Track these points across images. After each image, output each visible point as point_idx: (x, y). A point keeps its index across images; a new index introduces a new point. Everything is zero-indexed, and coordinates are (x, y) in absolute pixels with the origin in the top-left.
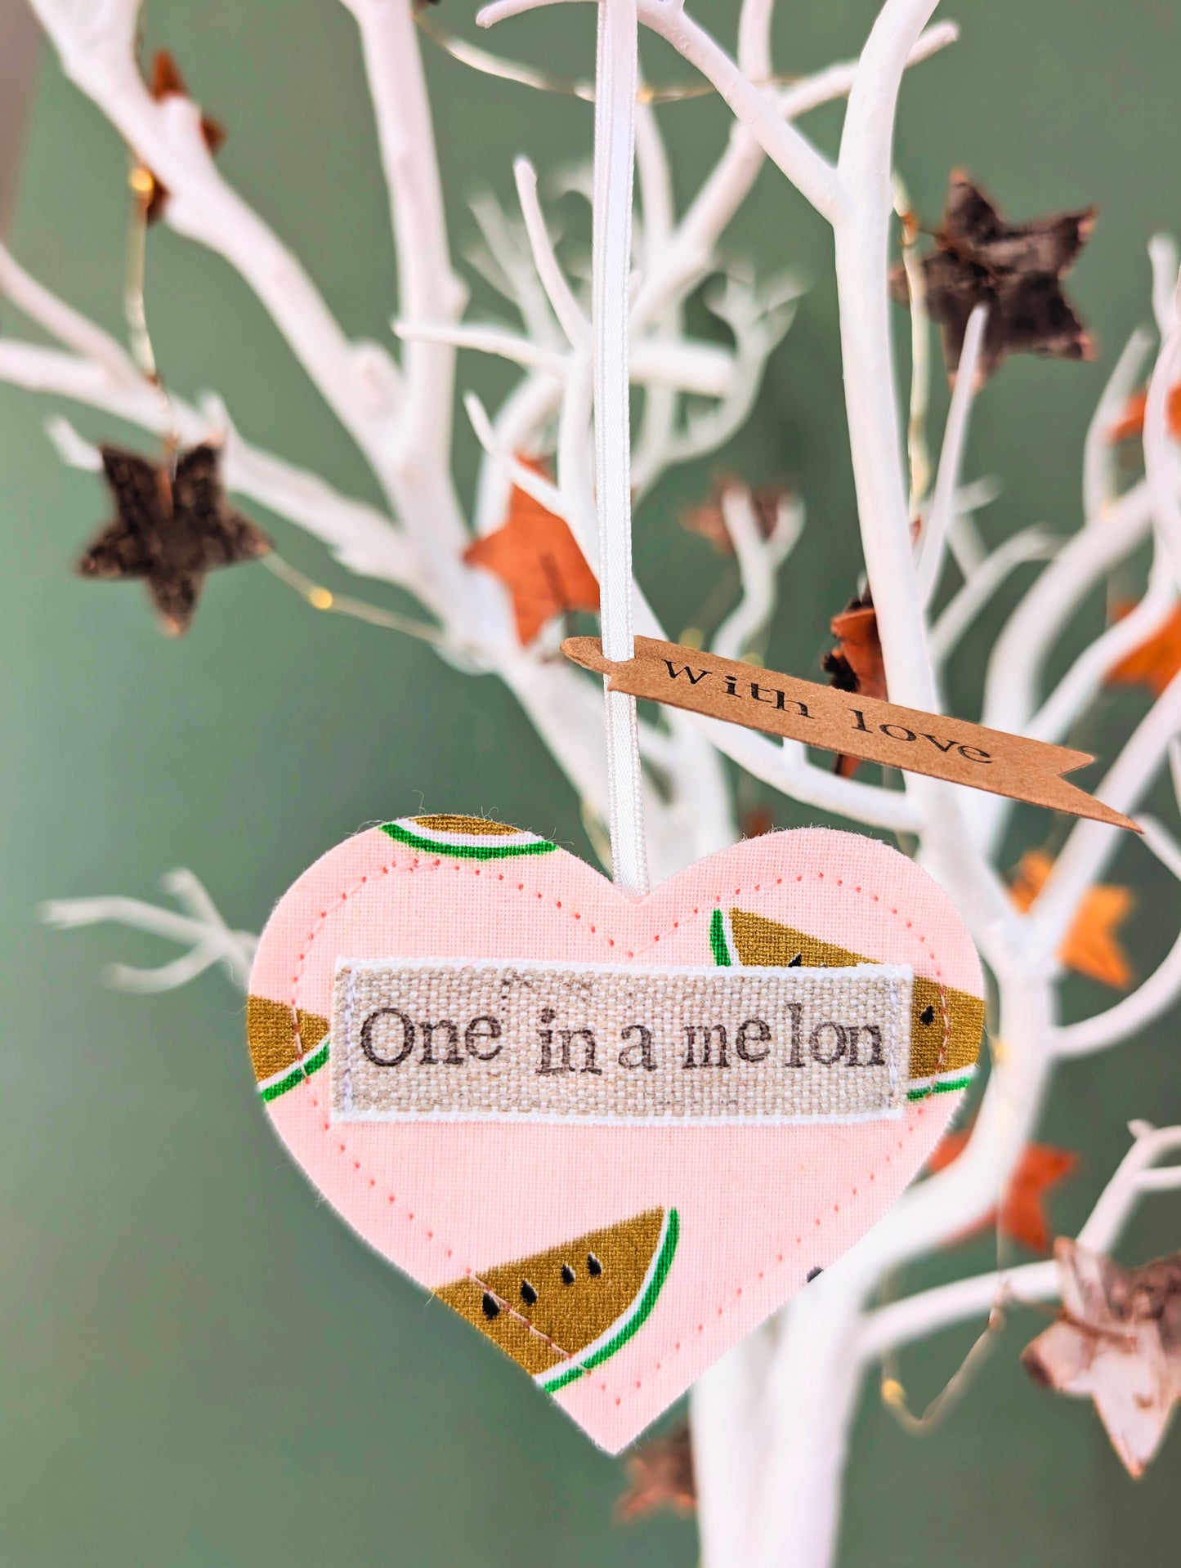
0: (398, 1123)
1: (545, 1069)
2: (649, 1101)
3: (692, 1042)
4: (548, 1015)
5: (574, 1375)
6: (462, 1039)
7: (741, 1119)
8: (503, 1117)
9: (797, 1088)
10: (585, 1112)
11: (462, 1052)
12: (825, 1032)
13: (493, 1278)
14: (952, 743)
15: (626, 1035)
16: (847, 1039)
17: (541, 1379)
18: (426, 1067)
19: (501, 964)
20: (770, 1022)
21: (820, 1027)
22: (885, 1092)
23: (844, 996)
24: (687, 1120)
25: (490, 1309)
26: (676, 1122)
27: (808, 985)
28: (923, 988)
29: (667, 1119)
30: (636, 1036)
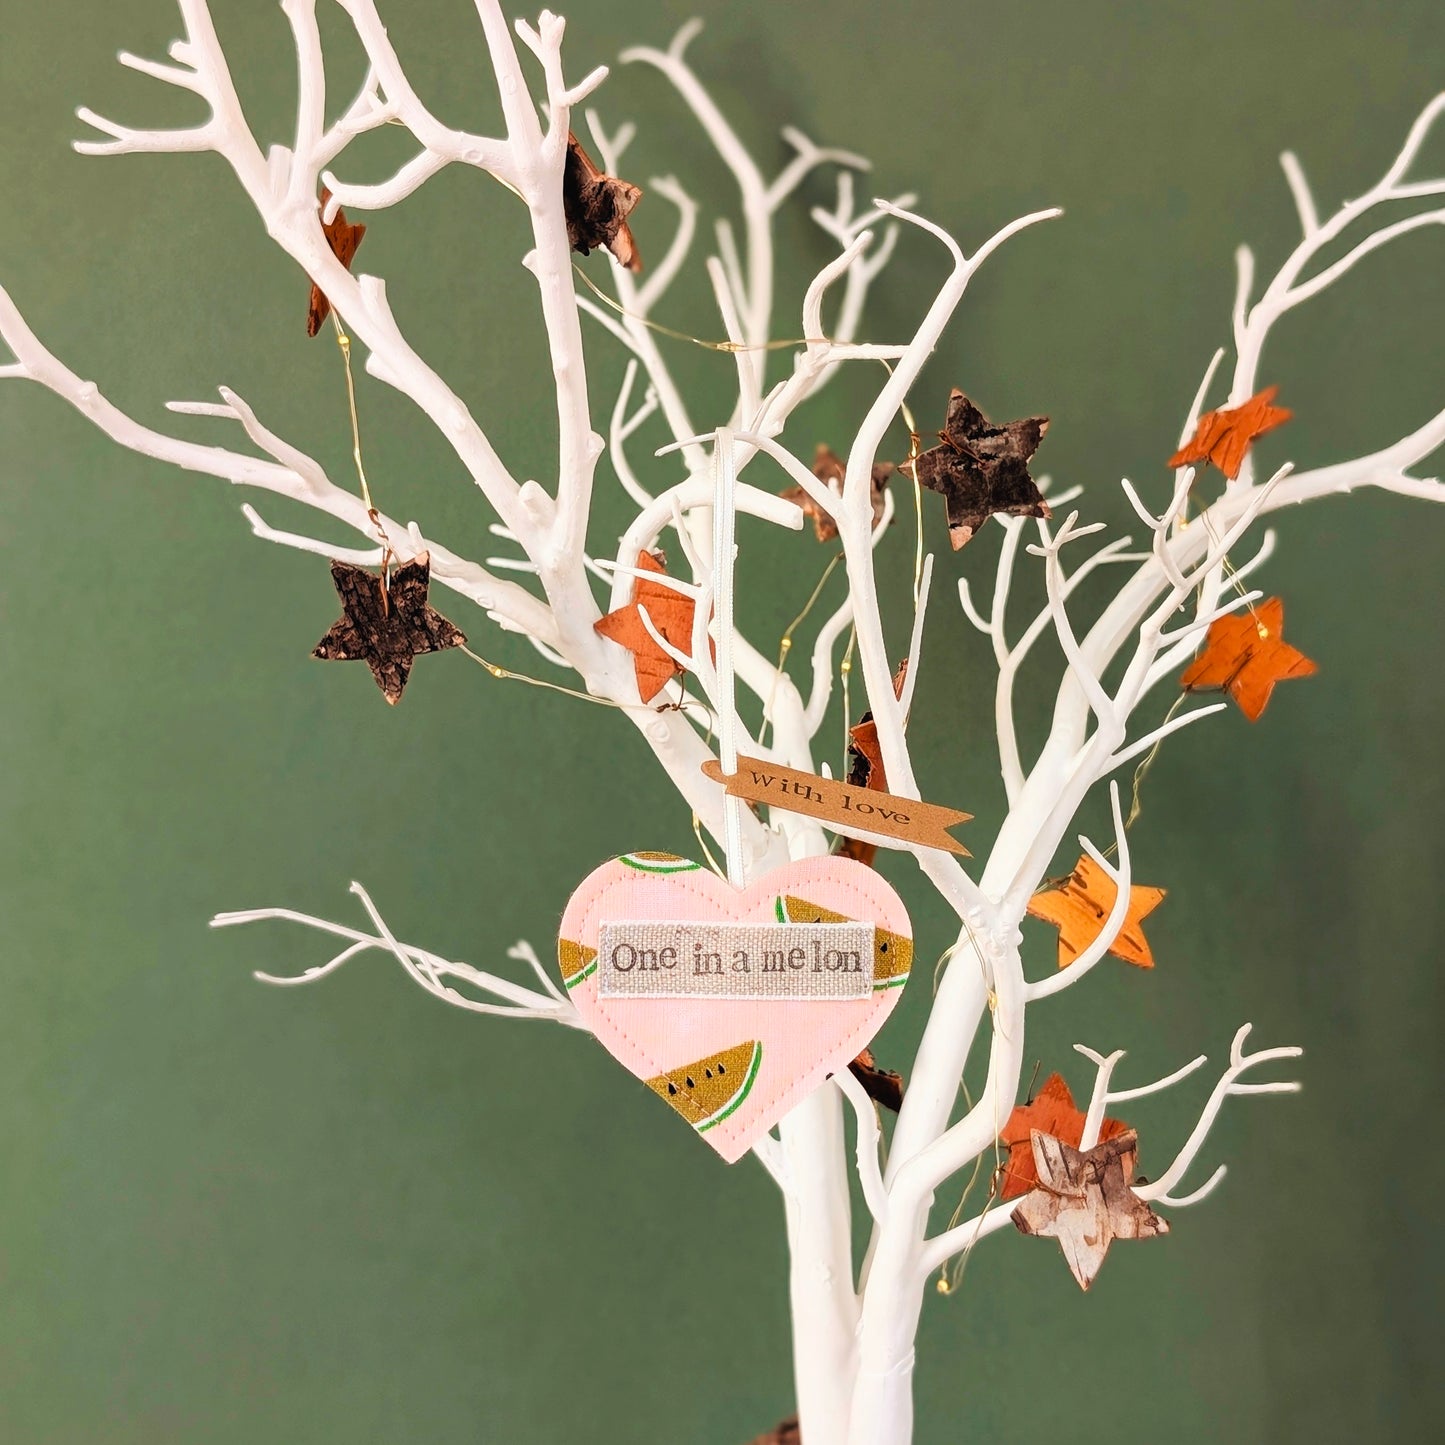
0: (629, 998)
1: (697, 972)
2: (747, 987)
3: (766, 959)
4: (698, 947)
5: (712, 1124)
6: (658, 958)
7: (791, 997)
8: (678, 996)
9: (818, 982)
10: (716, 993)
11: (658, 965)
12: (831, 955)
13: (672, 1075)
14: (892, 813)
15: (735, 956)
16: (842, 958)
17: (696, 1126)
18: (641, 972)
19: (676, 923)
20: (804, 950)
21: (829, 952)
22: (863, 985)
23: (841, 937)
24: (765, 997)
25: (672, 1090)
26: (760, 997)
27: (823, 932)
28: (879, 932)
29: (755, 996)
30: (740, 956)
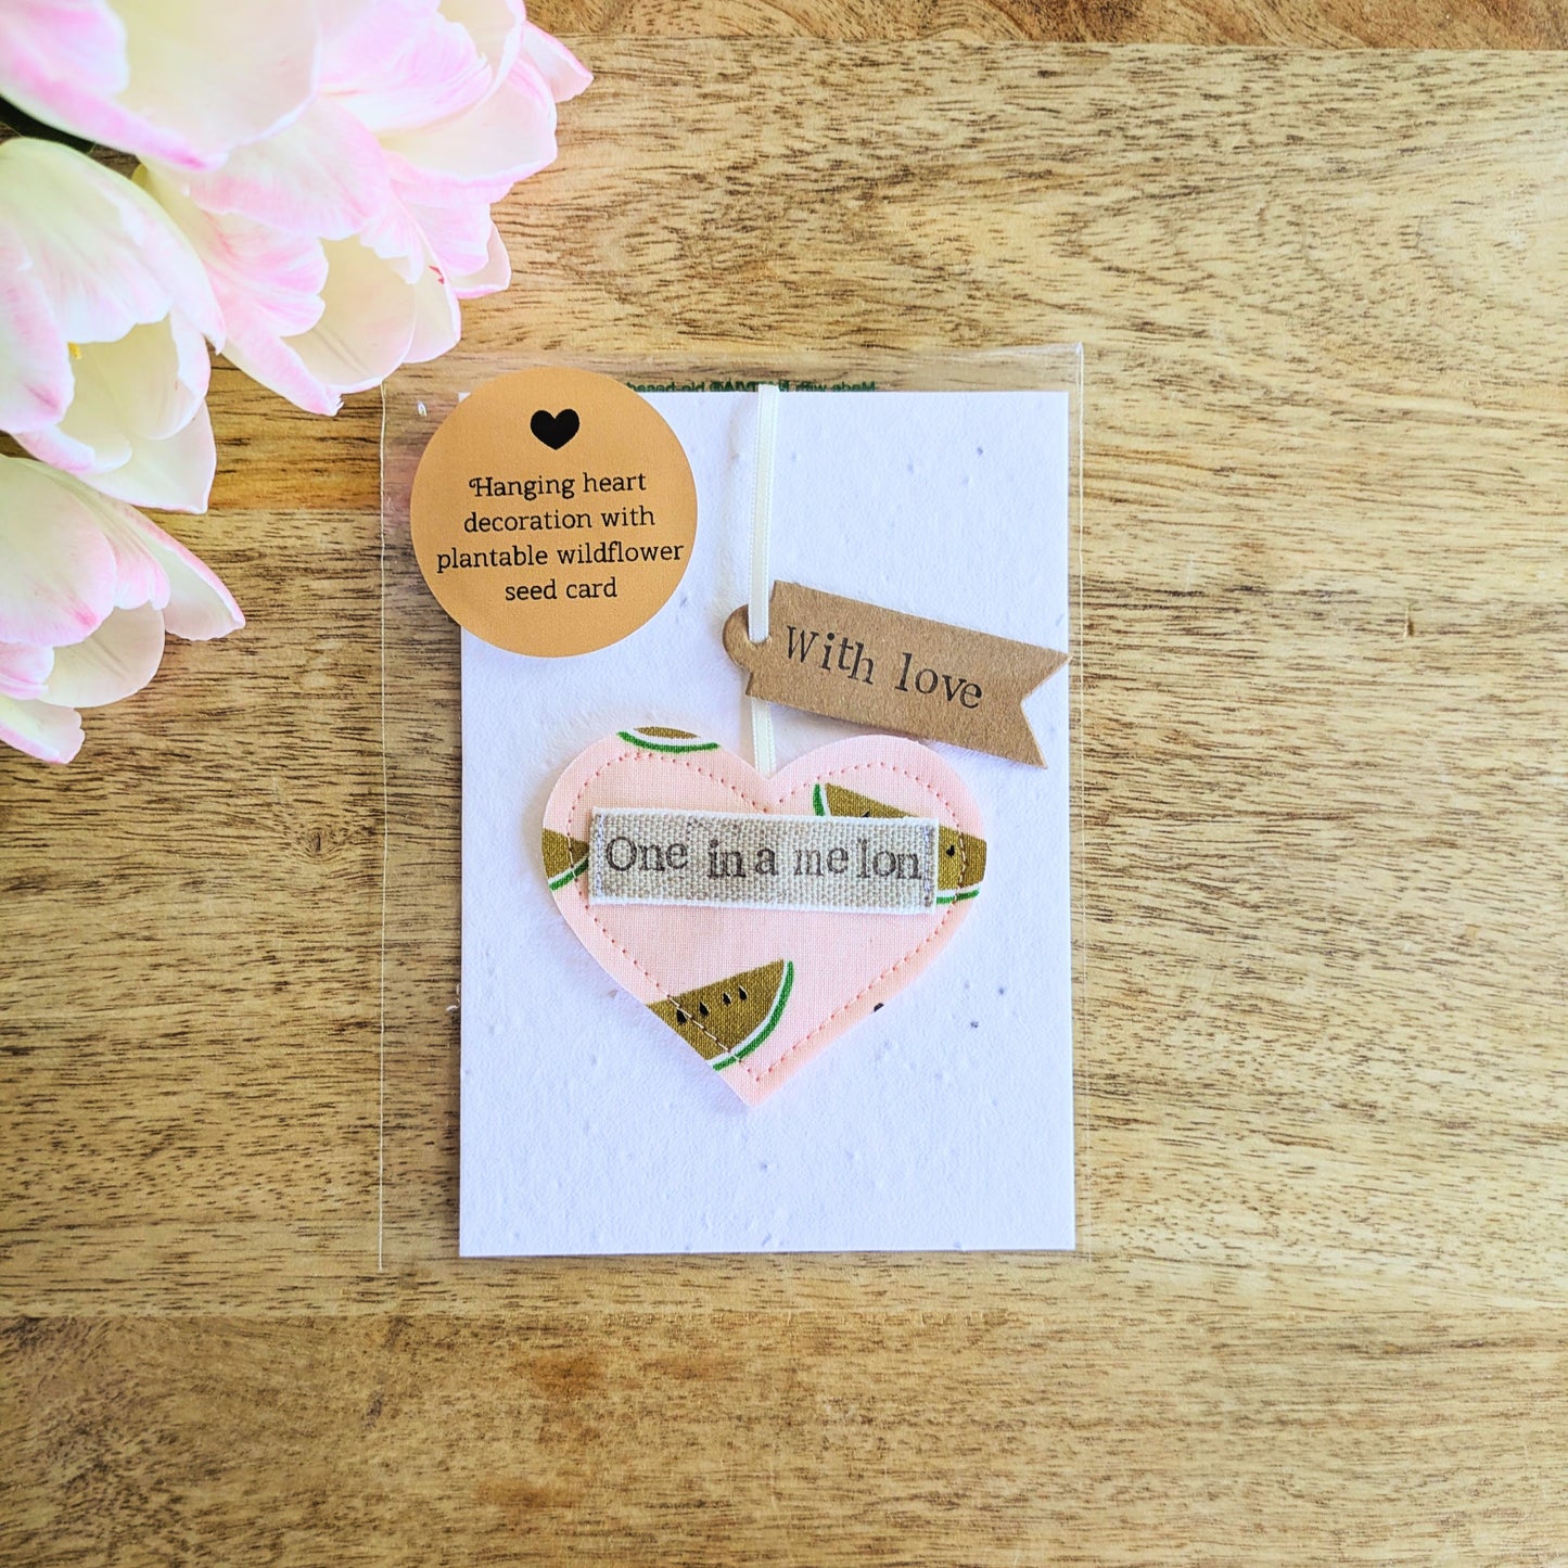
0: (629, 904)
1: (713, 875)
2: (775, 894)
3: (799, 860)
4: (714, 843)
5: (732, 1061)
6: (665, 856)
7: (831, 908)
8: (690, 903)
9: (866, 890)
10: (737, 900)
11: (665, 864)
12: (882, 857)
13: (682, 999)
15: (760, 854)
16: (896, 863)
17: (713, 1063)
18: (643, 872)
19: (687, 814)
20: (848, 850)
21: (879, 854)
22: (924, 896)
23: (895, 836)
24: (798, 907)
25: (683, 1017)
26: (791, 907)
27: (873, 829)
28: (944, 831)
29: (786, 905)
30: (766, 855)
